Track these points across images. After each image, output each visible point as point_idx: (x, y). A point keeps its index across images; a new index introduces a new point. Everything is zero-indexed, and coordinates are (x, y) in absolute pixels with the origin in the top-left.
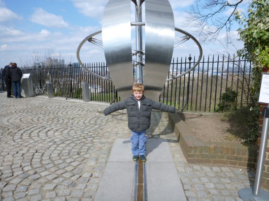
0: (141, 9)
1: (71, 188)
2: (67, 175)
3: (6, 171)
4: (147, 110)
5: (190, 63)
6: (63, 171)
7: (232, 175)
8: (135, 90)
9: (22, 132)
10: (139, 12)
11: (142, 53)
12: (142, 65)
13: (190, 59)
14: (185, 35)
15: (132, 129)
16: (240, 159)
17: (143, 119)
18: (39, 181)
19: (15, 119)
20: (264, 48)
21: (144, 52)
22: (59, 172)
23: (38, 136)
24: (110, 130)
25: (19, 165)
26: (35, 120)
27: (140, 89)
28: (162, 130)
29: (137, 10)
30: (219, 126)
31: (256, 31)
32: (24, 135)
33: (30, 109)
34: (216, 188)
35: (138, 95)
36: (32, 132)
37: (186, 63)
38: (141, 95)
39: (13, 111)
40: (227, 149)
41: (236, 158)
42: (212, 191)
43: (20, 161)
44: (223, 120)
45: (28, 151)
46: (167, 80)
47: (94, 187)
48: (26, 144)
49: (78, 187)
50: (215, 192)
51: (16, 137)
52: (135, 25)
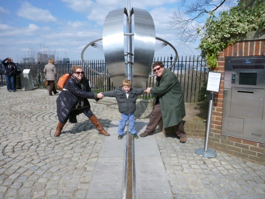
0: (131, 19)
1: (83, 149)
2: (79, 142)
3: (34, 140)
4: (133, 97)
5: (171, 62)
6: (75, 140)
7: (194, 142)
8: (125, 85)
9: (36, 116)
10: (130, 21)
11: (132, 54)
12: (132, 63)
13: (171, 58)
14: (163, 42)
15: (122, 113)
16: (200, 132)
17: (131, 104)
18: (60, 145)
19: (25, 107)
20: (211, 55)
21: (133, 53)
22: (72, 141)
23: (50, 119)
24: (106, 115)
25: (42, 137)
26: (43, 107)
27: (128, 84)
28: (147, 115)
29: (128, 20)
30: (191, 112)
31: (205, 44)
32: (38, 118)
33: (35, 100)
34: (181, 149)
35: (127, 89)
36: (44, 116)
37: (168, 62)
38: (129, 89)
39: (22, 102)
40: (191, 125)
41: (197, 131)
42: (177, 150)
43: (42, 135)
44: (195, 108)
45: (45, 128)
46: (150, 76)
47: (99, 148)
48: (42, 124)
49: (88, 148)
50: (180, 150)
51: (32, 120)
52: (127, 35)
